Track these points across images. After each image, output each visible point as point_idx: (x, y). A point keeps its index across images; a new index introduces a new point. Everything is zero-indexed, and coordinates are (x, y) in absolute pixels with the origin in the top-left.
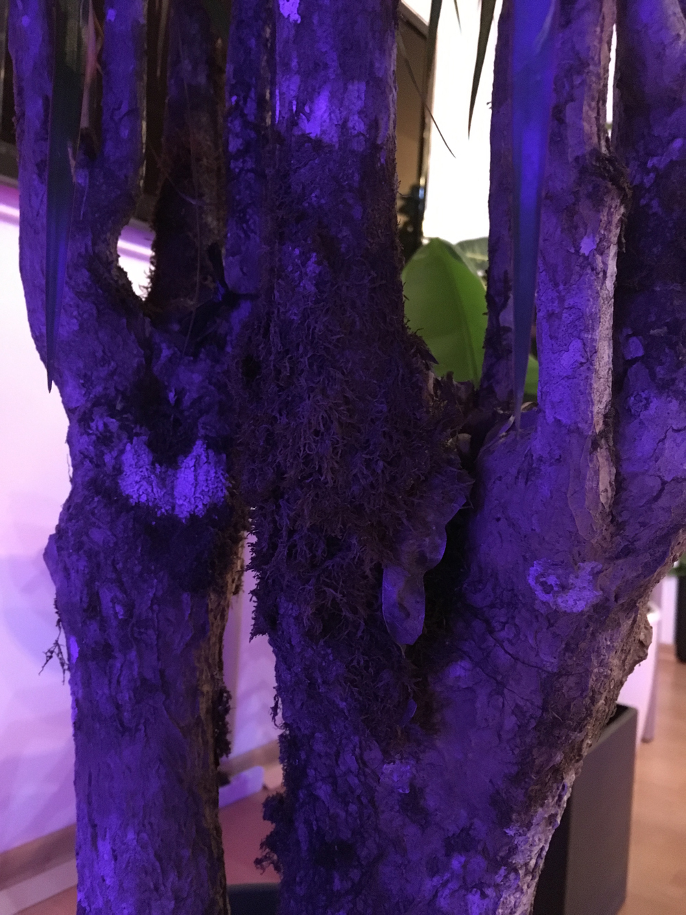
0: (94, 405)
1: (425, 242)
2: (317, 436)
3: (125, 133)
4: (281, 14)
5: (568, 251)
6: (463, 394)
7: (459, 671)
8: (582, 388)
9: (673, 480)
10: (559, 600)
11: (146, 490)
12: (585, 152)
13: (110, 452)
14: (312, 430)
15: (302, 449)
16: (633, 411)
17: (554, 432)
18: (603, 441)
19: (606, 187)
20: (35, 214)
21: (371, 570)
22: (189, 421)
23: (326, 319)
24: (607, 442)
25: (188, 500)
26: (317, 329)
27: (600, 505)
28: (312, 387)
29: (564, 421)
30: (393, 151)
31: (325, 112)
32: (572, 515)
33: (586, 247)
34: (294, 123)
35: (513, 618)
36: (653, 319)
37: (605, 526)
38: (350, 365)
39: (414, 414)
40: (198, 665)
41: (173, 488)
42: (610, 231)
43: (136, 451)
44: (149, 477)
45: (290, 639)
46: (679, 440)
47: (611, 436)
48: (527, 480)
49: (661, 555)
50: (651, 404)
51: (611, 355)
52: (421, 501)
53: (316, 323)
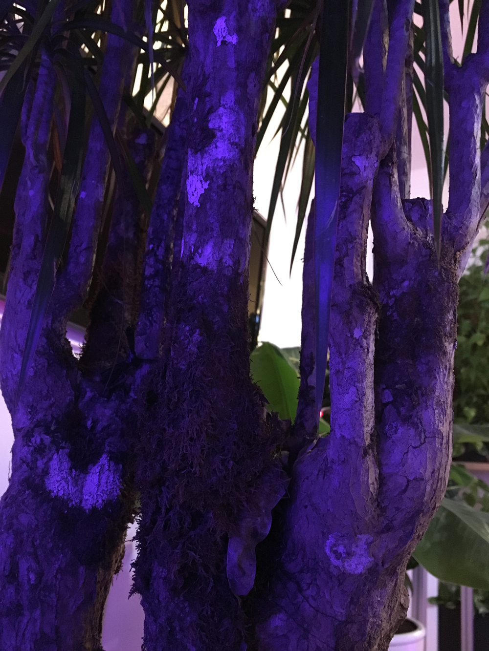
0: (36, 426)
1: (260, 345)
2: (192, 442)
3: (82, 260)
4: (188, 202)
5: (347, 336)
6: (284, 426)
7: (278, 622)
8: (357, 416)
9: (414, 479)
10: (346, 564)
11: (64, 487)
12: (355, 283)
13: (42, 459)
14: (189, 437)
15: (181, 449)
16: (388, 434)
17: (340, 444)
18: (370, 451)
19: (367, 302)
20: (17, 302)
21: (221, 538)
22: (99, 441)
23: (203, 368)
24: (373, 451)
25: (92, 496)
26: (197, 374)
27: (370, 493)
28: (191, 409)
29: (347, 436)
30: (247, 277)
31: (210, 253)
32: (353, 499)
33: (357, 334)
34: (191, 257)
35: (316, 580)
36: (397, 379)
37: (374, 508)
38: (216, 397)
39: (254, 432)
40: (84, 625)
41: (82, 487)
42: (370, 326)
43: (60, 459)
44: (67, 478)
45: (158, 596)
46: (416, 453)
47: (375, 448)
48: (324, 476)
49: (409, 532)
50: (399, 431)
51: (373, 398)
52: (256, 491)
53: (196, 370)
